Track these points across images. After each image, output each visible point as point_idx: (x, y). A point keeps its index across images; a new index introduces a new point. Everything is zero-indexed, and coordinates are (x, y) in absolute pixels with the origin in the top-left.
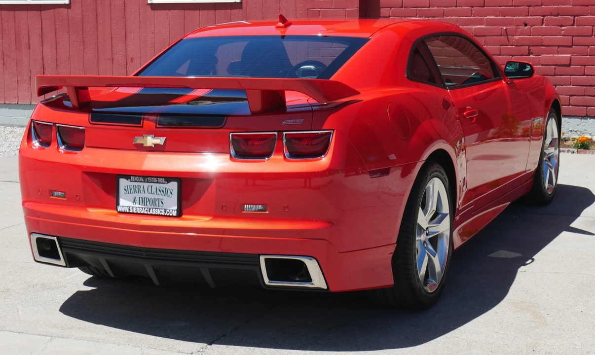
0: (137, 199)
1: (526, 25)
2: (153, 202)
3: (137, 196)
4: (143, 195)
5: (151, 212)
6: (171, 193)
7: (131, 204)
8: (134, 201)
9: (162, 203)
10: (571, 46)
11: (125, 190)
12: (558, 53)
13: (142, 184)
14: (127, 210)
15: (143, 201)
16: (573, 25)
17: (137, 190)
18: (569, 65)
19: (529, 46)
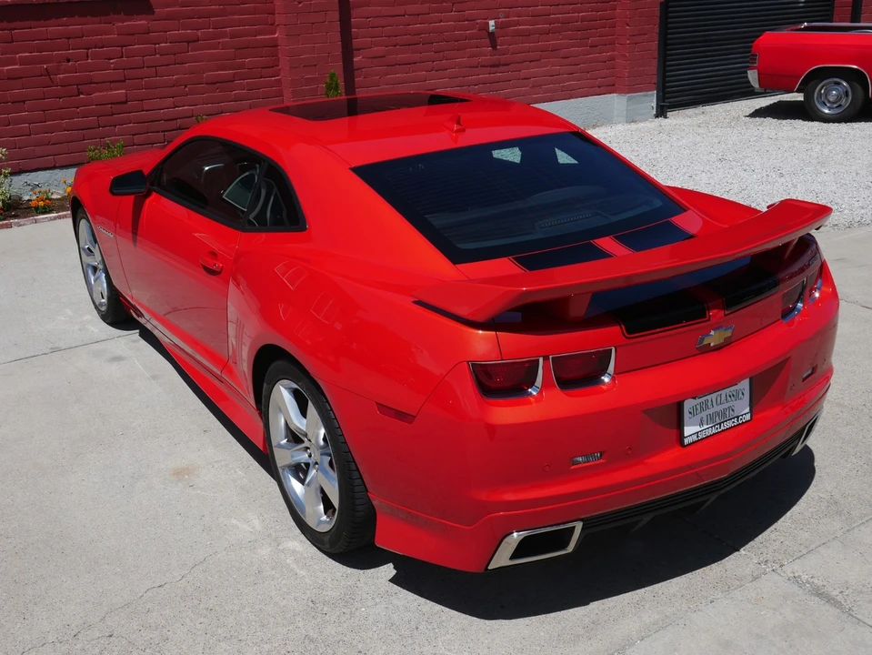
0: (705, 419)
1: (69, 61)
2: (723, 413)
3: (704, 414)
4: (711, 411)
5: (722, 428)
6: (743, 394)
7: (697, 429)
8: (701, 424)
9: (733, 410)
10: (124, 81)
11: (690, 413)
12: (111, 89)
13: (709, 397)
14: (695, 438)
15: (711, 418)
16: (122, 57)
17: (704, 407)
18: (126, 102)
19: (78, 85)
